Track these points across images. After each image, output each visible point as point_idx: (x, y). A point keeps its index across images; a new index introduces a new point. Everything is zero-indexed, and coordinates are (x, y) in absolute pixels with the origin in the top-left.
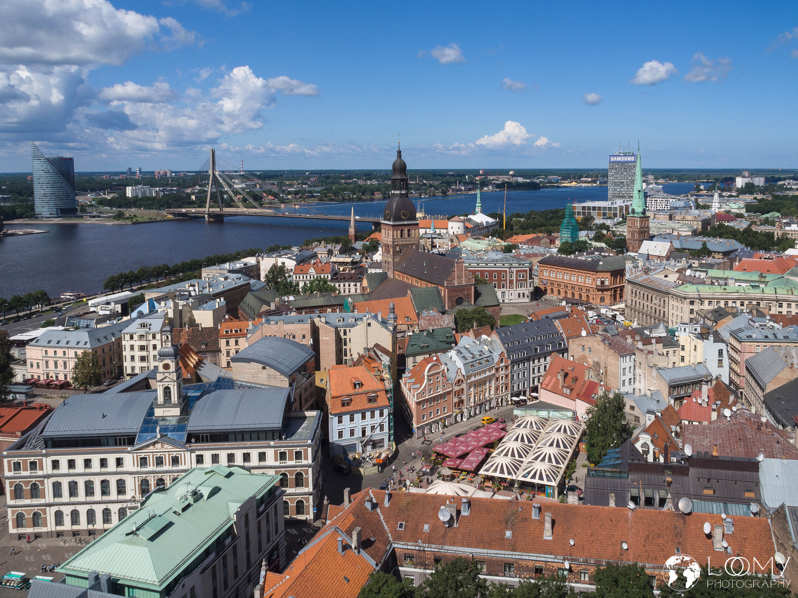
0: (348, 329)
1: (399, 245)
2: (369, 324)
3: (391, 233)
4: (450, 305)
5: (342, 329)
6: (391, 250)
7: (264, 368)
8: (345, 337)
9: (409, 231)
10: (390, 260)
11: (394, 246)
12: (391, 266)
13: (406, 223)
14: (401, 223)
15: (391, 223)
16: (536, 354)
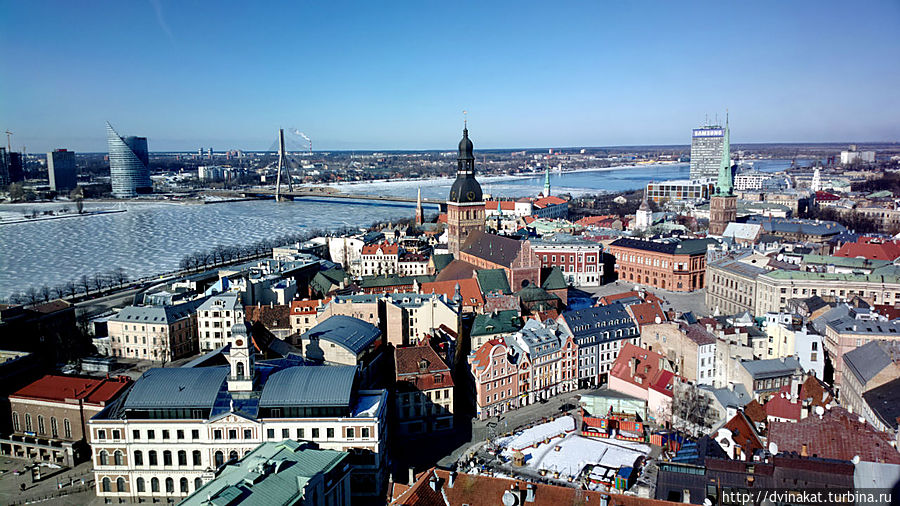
0: (414, 309)
1: (465, 227)
2: (435, 305)
3: (457, 214)
4: (516, 287)
5: (409, 309)
6: (457, 232)
7: (332, 346)
8: (412, 317)
9: (475, 212)
10: (457, 241)
11: (460, 228)
12: (457, 247)
13: (472, 204)
14: (467, 204)
15: (458, 204)
16: (605, 340)
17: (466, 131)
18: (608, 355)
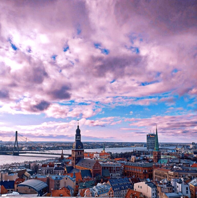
0: (59, 181)
1: (78, 157)
2: (66, 179)
3: (75, 153)
4: (94, 176)
5: (57, 181)
6: (75, 159)
7: (29, 188)
8: (58, 183)
9: (81, 152)
10: (74, 162)
11: (76, 157)
12: (74, 164)
13: (80, 149)
14: (78, 149)
15: (75, 149)
16: (123, 189)
17: (78, 126)
18: (124, 195)
